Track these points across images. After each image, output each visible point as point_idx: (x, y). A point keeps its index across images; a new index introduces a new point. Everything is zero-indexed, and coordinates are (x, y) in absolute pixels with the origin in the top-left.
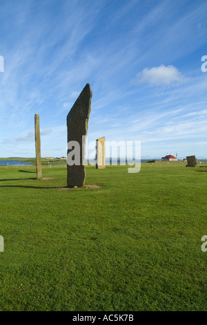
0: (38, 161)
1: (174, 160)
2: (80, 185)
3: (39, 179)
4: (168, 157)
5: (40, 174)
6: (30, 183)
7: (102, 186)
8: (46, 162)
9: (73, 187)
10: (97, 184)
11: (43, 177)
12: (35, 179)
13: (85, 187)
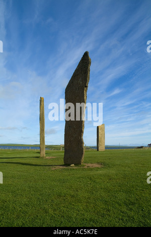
2: (78, 163)
3: (42, 157)
5: (43, 153)
7: (104, 165)
8: (50, 147)
10: (98, 163)
11: (46, 156)
12: (38, 157)
13: (84, 166)
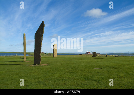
0: (24, 53)
1: (90, 54)
2: (39, 64)
3: (25, 61)
4: (88, 53)
5: (25, 59)
6: (20, 63)
8: (29, 54)
9: (36, 65)
11: (27, 60)
12: (23, 61)
13: (41, 65)
